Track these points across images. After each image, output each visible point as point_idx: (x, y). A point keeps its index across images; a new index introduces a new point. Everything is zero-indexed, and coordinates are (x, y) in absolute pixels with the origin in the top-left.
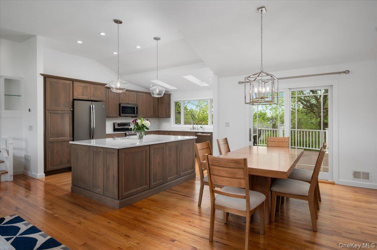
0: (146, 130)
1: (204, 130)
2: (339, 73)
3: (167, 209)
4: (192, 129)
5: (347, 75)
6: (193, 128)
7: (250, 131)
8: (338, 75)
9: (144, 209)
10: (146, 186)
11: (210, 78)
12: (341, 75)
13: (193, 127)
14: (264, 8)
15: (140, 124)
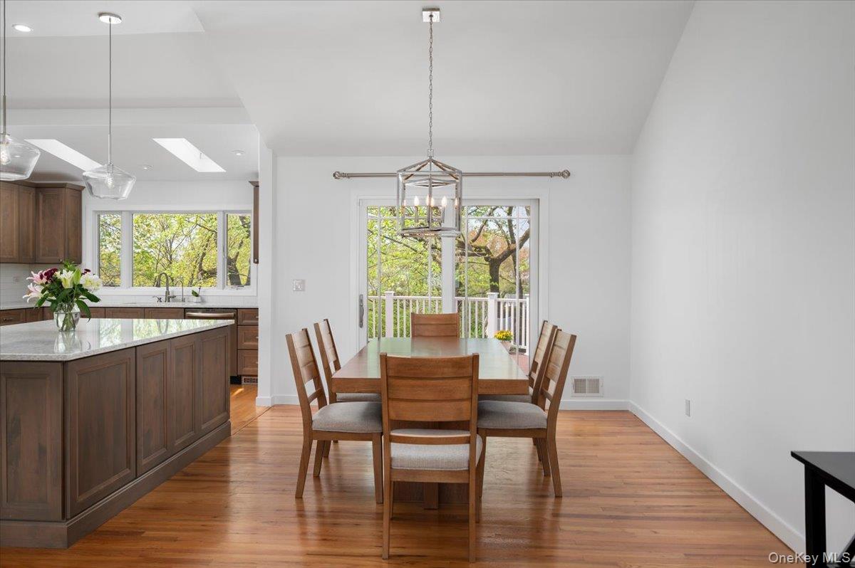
0: (89, 303)
1: (203, 301)
2: (551, 175)
3: (216, 519)
4: (163, 299)
5: (566, 180)
6: (169, 297)
7: (361, 301)
8: (549, 177)
9: (148, 533)
10: (129, 471)
11: (239, 151)
12: (555, 178)
13: (168, 292)
14: (438, 12)
15: (68, 285)
